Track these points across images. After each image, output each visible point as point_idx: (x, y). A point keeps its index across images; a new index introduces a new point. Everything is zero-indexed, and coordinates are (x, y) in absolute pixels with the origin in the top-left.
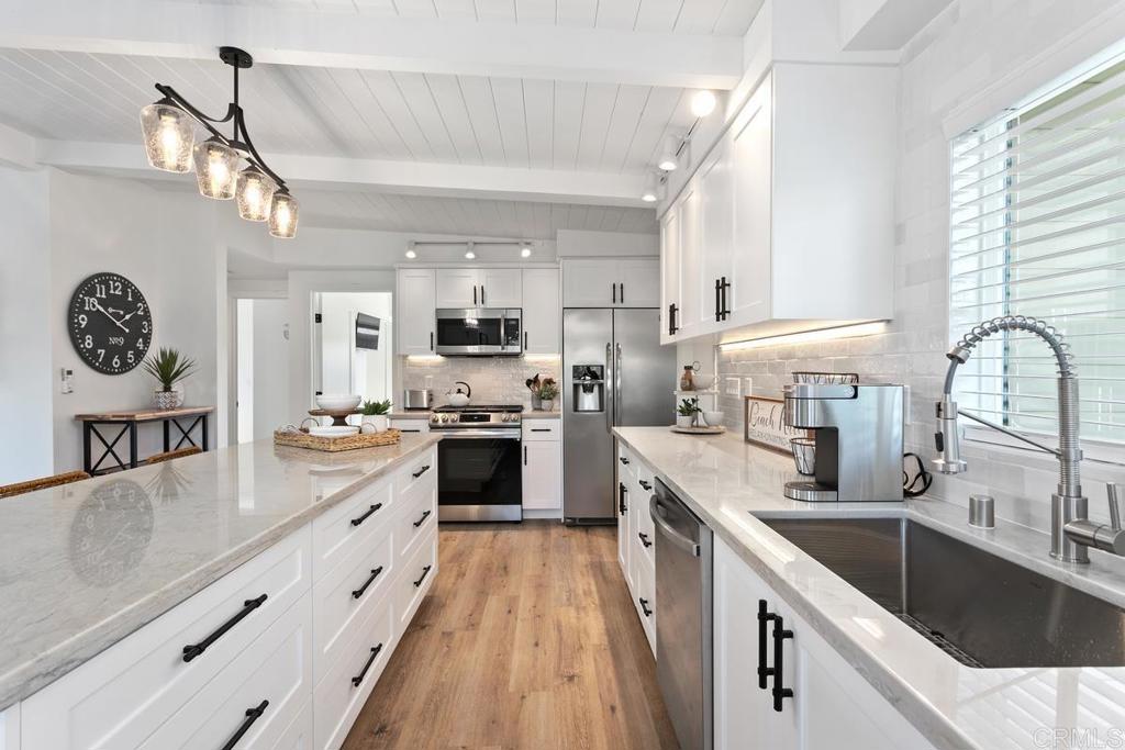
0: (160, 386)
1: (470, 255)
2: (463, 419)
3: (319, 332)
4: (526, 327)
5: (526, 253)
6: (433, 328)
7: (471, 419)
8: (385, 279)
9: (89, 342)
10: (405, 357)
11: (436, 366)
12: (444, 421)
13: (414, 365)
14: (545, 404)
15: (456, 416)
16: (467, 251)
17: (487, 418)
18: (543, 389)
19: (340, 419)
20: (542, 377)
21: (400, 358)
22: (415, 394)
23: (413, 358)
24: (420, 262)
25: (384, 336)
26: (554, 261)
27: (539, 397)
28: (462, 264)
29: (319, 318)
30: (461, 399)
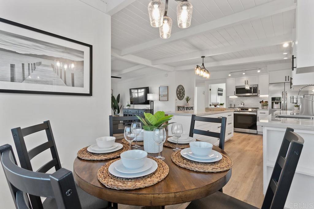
0: (187, 102)
1: (244, 74)
2: (241, 110)
3: (211, 92)
4: (259, 89)
5: (259, 71)
6: (235, 90)
7: (244, 110)
8: (224, 81)
9: (178, 96)
10: (228, 97)
11: (236, 99)
12: (237, 110)
13: (230, 98)
14: (265, 107)
15: (240, 109)
16: (243, 73)
17: (248, 110)
18: (264, 104)
19: (215, 106)
20: (264, 101)
21: (227, 97)
22: (231, 105)
23: (230, 97)
24: (232, 76)
25: (224, 93)
26: (267, 72)
27: (263, 106)
28: (242, 75)
29: (210, 90)
30: (242, 106)
